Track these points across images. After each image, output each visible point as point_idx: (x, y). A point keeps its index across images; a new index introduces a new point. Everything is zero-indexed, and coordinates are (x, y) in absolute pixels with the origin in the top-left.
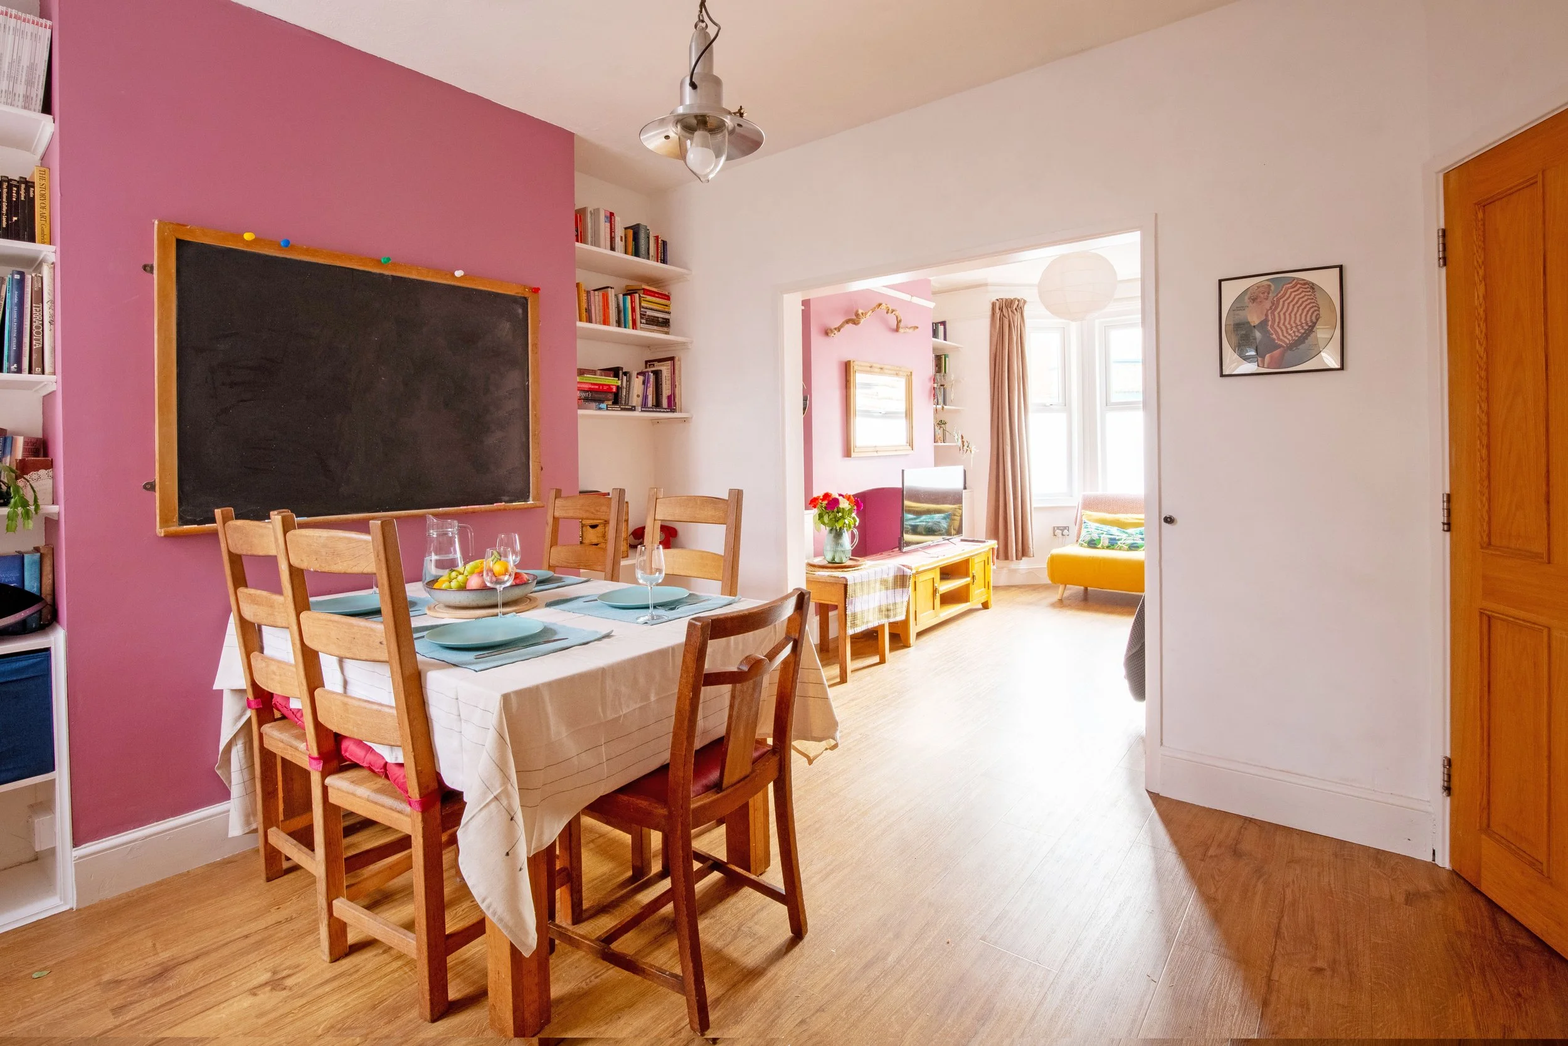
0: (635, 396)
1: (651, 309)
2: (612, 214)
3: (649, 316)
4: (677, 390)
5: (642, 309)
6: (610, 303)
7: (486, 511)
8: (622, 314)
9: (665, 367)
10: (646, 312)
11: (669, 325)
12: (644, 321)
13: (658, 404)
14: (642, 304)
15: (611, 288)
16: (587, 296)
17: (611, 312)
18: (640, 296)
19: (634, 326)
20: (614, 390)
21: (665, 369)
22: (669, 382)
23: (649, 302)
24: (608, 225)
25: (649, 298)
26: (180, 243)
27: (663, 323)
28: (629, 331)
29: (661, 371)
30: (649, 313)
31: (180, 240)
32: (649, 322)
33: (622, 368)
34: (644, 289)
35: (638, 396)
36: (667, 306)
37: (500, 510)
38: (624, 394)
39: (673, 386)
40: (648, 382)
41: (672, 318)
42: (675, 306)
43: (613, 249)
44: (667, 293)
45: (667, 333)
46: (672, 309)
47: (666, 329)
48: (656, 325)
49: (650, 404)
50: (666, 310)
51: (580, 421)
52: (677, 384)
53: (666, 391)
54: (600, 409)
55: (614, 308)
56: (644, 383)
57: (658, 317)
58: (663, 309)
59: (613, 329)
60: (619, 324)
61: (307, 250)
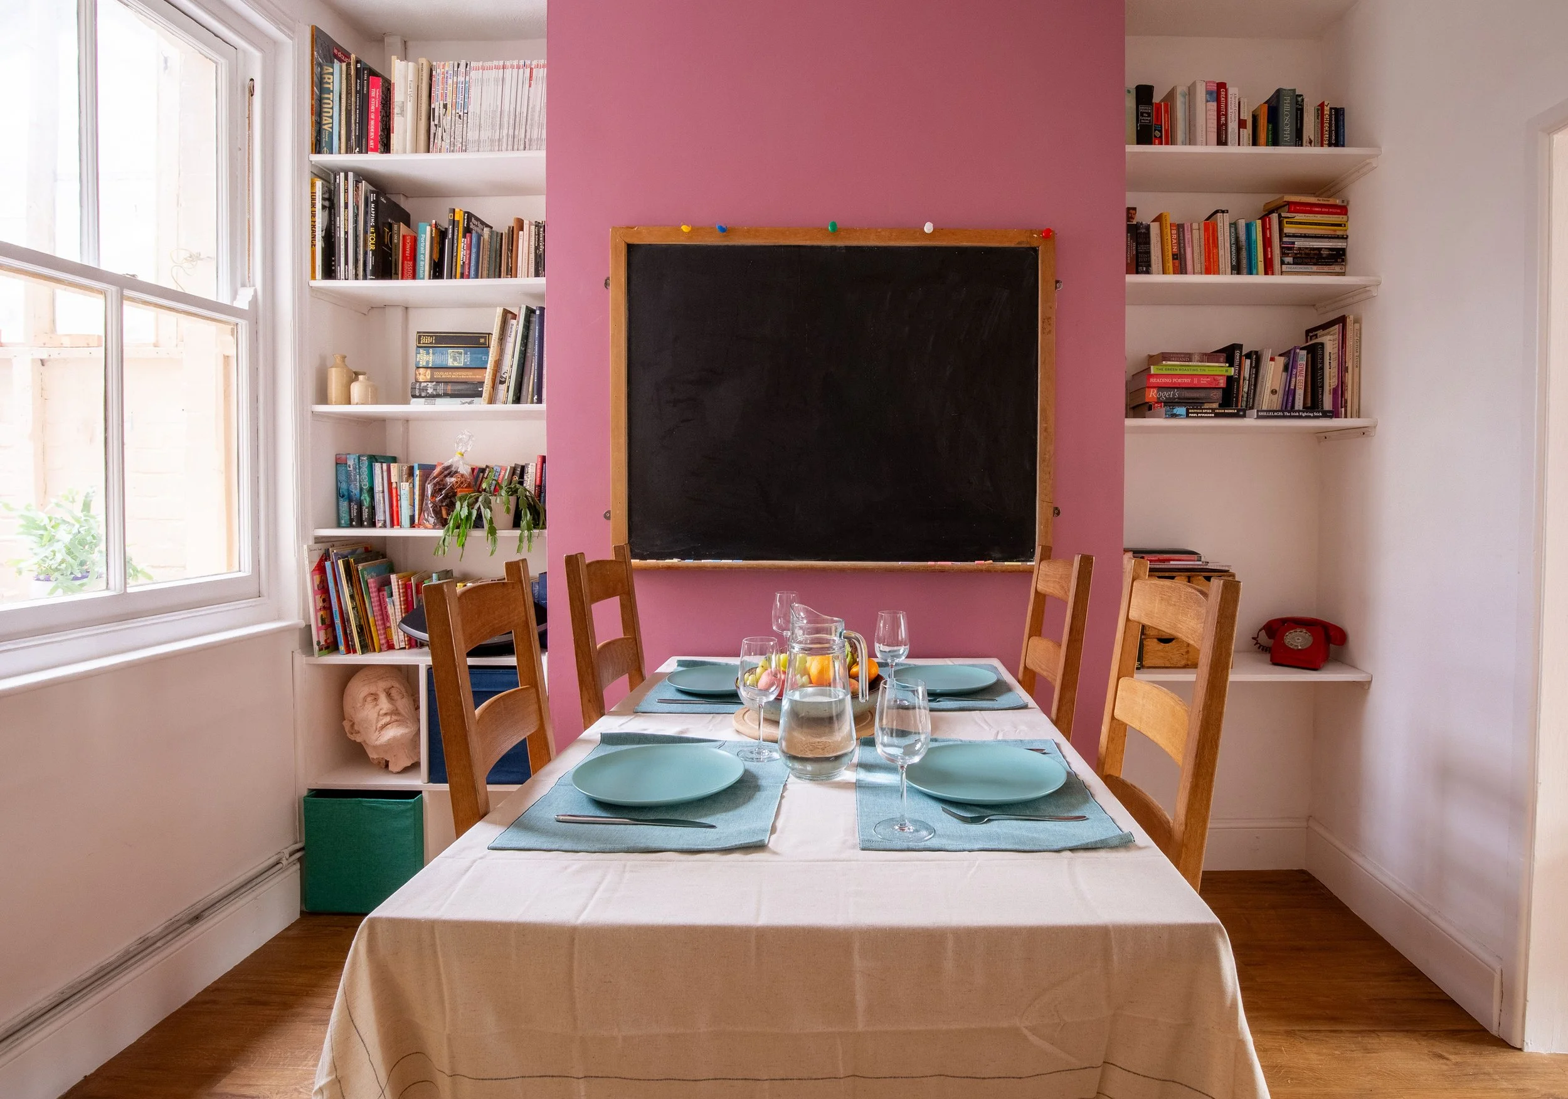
0: (1267, 392)
1: (1305, 236)
2: (1222, 86)
3: (1300, 249)
4: (1349, 377)
5: (1285, 239)
6: (1220, 239)
7: (961, 572)
8: (1244, 253)
9: (1329, 337)
10: (1293, 243)
11: (1343, 261)
12: (1289, 259)
13: (1314, 406)
14: (1286, 230)
15: (1223, 212)
16: (1178, 234)
17: (1221, 252)
18: (1280, 216)
19: (1269, 269)
20: (1222, 383)
21: (1329, 341)
22: (1334, 364)
23: (1300, 223)
24: (1213, 106)
25: (1299, 217)
26: (630, 248)
27: (1330, 257)
28: (1260, 279)
29: (1322, 344)
30: (1299, 243)
31: (630, 244)
32: (1300, 261)
33: (1240, 347)
34: (1289, 203)
35: (1274, 392)
36: (1340, 225)
37: (981, 571)
38: (1246, 390)
39: (1343, 369)
40: (1294, 366)
41: (1353, 247)
42: (1355, 225)
43: (1221, 141)
44: (1338, 202)
45: (1343, 274)
46: (1351, 230)
47: (1337, 269)
48: (1315, 264)
49: (1299, 405)
50: (1339, 233)
51: (1128, 439)
52: (1349, 364)
53: (1330, 380)
54: (1174, 416)
55: (1228, 245)
56: (1286, 368)
57: (1319, 249)
58: (1332, 233)
59: (1226, 278)
60: (1237, 269)
61: (748, 231)
